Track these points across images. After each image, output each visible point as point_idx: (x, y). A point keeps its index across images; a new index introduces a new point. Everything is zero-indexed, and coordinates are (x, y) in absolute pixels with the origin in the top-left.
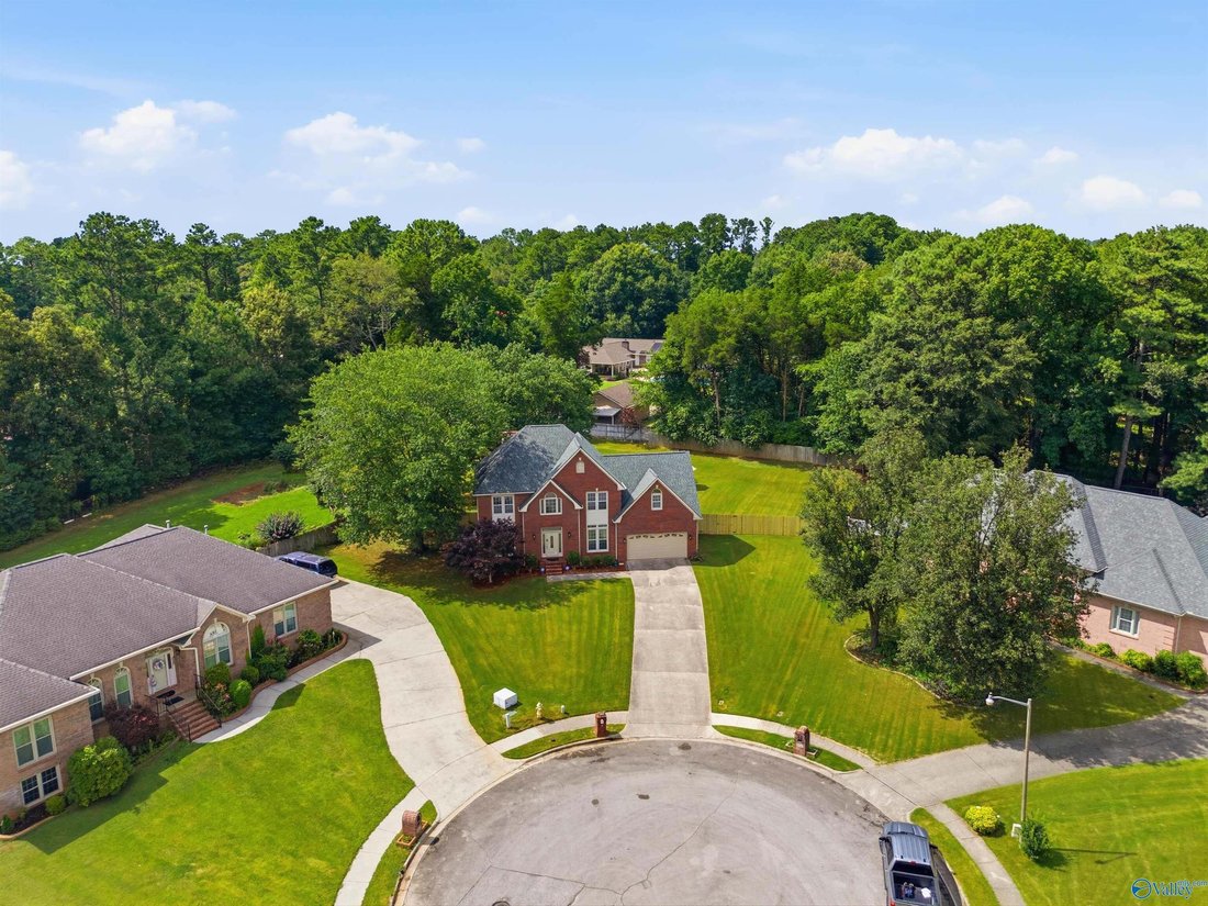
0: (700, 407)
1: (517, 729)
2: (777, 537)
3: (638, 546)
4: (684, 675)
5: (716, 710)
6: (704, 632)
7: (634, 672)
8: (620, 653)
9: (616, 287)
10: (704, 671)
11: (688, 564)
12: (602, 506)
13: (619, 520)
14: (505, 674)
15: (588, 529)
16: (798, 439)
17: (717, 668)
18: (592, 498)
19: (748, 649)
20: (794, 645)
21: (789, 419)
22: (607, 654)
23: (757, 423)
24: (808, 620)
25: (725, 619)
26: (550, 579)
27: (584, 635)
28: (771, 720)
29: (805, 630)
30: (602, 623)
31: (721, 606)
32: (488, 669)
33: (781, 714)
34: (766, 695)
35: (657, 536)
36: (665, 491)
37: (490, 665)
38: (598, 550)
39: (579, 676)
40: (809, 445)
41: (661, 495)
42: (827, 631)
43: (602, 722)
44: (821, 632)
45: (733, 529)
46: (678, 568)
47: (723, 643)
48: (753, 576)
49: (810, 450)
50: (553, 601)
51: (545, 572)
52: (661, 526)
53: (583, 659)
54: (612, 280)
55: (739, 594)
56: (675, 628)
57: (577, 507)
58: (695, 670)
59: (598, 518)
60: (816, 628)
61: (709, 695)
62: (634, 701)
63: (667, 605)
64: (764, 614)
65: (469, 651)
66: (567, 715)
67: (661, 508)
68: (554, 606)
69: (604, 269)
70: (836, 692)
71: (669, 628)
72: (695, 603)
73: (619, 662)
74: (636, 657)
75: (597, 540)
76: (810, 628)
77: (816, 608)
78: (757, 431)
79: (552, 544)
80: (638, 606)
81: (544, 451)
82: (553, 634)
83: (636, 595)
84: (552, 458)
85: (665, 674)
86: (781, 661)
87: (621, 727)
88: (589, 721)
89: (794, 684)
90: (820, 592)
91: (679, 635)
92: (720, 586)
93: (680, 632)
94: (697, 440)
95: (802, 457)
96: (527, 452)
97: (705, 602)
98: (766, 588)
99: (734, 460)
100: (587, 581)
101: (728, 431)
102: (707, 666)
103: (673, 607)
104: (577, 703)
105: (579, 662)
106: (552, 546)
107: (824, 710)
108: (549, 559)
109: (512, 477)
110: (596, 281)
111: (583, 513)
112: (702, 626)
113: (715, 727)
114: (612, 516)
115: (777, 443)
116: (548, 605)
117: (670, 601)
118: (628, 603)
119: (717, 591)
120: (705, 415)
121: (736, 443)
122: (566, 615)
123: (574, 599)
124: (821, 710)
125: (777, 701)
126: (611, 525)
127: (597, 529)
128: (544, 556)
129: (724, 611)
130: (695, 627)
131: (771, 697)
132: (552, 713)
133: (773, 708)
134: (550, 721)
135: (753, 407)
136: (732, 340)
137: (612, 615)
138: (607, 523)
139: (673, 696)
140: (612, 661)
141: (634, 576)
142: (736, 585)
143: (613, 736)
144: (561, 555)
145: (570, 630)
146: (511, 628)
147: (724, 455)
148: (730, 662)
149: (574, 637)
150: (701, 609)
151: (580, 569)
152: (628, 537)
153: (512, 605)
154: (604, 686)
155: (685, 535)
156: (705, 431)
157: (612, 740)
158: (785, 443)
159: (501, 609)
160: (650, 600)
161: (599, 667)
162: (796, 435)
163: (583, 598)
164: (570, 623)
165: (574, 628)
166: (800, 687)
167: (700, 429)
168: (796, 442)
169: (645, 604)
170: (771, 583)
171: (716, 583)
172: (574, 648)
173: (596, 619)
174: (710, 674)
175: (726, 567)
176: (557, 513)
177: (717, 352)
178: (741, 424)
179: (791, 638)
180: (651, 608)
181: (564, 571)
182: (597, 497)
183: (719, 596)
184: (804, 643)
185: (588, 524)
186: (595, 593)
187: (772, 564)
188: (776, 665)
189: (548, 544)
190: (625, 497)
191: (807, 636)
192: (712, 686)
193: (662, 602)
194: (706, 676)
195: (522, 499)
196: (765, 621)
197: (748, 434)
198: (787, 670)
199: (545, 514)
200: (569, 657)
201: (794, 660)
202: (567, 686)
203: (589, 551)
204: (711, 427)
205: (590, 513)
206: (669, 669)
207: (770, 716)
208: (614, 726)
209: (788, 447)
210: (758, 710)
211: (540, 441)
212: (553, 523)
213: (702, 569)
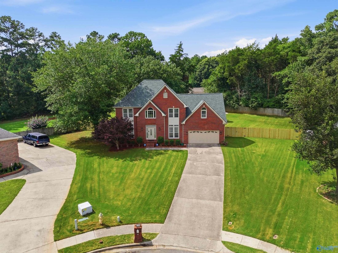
0: (232, 94)
1: (81, 230)
2: (267, 138)
3: (194, 136)
4: (207, 202)
5: (226, 229)
6: (224, 177)
7: (175, 198)
8: (170, 186)
9: (206, 70)
10: (221, 200)
11: (219, 146)
12: (176, 116)
13: (184, 123)
14: (97, 194)
15: (169, 127)
16: (274, 105)
17: (229, 199)
18: (171, 111)
19: (251, 189)
20: (281, 188)
21: (270, 97)
22: (162, 186)
23: (256, 98)
24: (289, 175)
25: (237, 171)
26: (147, 149)
27: (153, 175)
28: (268, 242)
29: (288, 180)
30: (165, 169)
31: (235, 165)
32: (89, 189)
33: (276, 237)
34: (264, 221)
35: (203, 132)
36: (208, 109)
37: (91, 188)
38: (174, 138)
39: (139, 198)
40: (279, 108)
41: (206, 111)
42: (302, 182)
43: (138, 231)
44: (298, 181)
45: (244, 134)
46: (213, 147)
47: (235, 184)
48: (254, 153)
49: (280, 110)
50: (144, 158)
51: (146, 146)
52: (206, 127)
53: (146, 188)
54: (204, 68)
55: (246, 160)
56: (207, 175)
57: (163, 115)
58: (214, 199)
59: (174, 121)
60: (295, 180)
61: (222, 217)
62: (169, 217)
63: (204, 163)
64: (261, 170)
65: (85, 179)
66: (121, 223)
67: (206, 118)
68: (143, 160)
69: (202, 64)
70: (319, 223)
71: (203, 175)
72: (221, 163)
73: (167, 192)
74: (179, 190)
75: (174, 132)
76: (291, 180)
77: (293, 169)
78: (256, 102)
79: (151, 133)
80: (188, 162)
81: (151, 90)
82: (135, 173)
83: (189, 157)
84: (154, 93)
85: (194, 201)
86: (273, 197)
87: (154, 235)
88: (130, 229)
89: (285, 214)
90: (301, 154)
91: (208, 178)
92: (235, 156)
93: (209, 177)
94: (230, 106)
95: (276, 113)
96: (142, 90)
97: (226, 163)
98: (261, 158)
99: (245, 114)
100: (165, 151)
101: (244, 102)
102: (223, 197)
103: (208, 164)
104: (131, 215)
105: (143, 189)
106: (151, 134)
107: (311, 236)
108: (149, 140)
109: (133, 100)
110: (199, 69)
111: (166, 118)
112: (223, 174)
113: (224, 243)
114: (181, 121)
115: (265, 107)
116: (140, 160)
117: (206, 161)
118: (183, 161)
119: (234, 158)
120: (234, 96)
121: (247, 108)
122: (147, 165)
123: (155, 158)
124: (309, 237)
125: (272, 226)
126: (181, 125)
127: (174, 127)
128: (147, 139)
129: (237, 167)
130: (218, 175)
131: (268, 223)
132: (111, 222)
133: (270, 231)
134: (108, 227)
135: (255, 92)
136: (246, 62)
137: (172, 166)
138: (178, 124)
139: (197, 216)
140: (164, 190)
141: (189, 149)
142: (244, 156)
143: (145, 243)
144: (155, 139)
145: (146, 172)
146: (114, 170)
147: (242, 113)
148: (238, 196)
149: (146, 176)
150: (223, 166)
151: (164, 146)
152: (189, 132)
153: (122, 159)
154: (153, 206)
155: (218, 132)
156: (234, 102)
157: (144, 245)
158: (268, 107)
159: (116, 160)
160: (195, 160)
161: (154, 193)
162: (274, 104)
163: (160, 157)
164: (148, 169)
165: (149, 171)
166: (289, 217)
167: (232, 102)
168: (273, 107)
169: (191, 162)
170: (264, 156)
171: (233, 154)
172: (144, 181)
173: (163, 167)
174: (225, 203)
175: (239, 149)
176: (154, 118)
177: (239, 67)
178: (249, 99)
179: (278, 184)
180: (195, 164)
181: (155, 146)
182: (174, 111)
183: (234, 160)
184: (288, 188)
185: (169, 124)
186: (167, 155)
187: (264, 148)
188: (270, 200)
189: (149, 133)
190: (187, 111)
191: (290, 183)
192: (225, 211)
193: (201, 161)
194: (221, 204)
195: (137, 110)
196: (261, 174)
197: (252, 102)
198: (278, 204)
199: (148, 118)
200: (138, 186)
201: (283, 198)
202: (129, 203)
203: (169, 138)
204: (236, 101)
205: (170, 119)
206: (198, 197)
207: (267, 238)
208: (150, 234)
209: (270, 109)
210: (258, 232)
211: (150, 86)
212: (152, 123)
213: (226, 149)
